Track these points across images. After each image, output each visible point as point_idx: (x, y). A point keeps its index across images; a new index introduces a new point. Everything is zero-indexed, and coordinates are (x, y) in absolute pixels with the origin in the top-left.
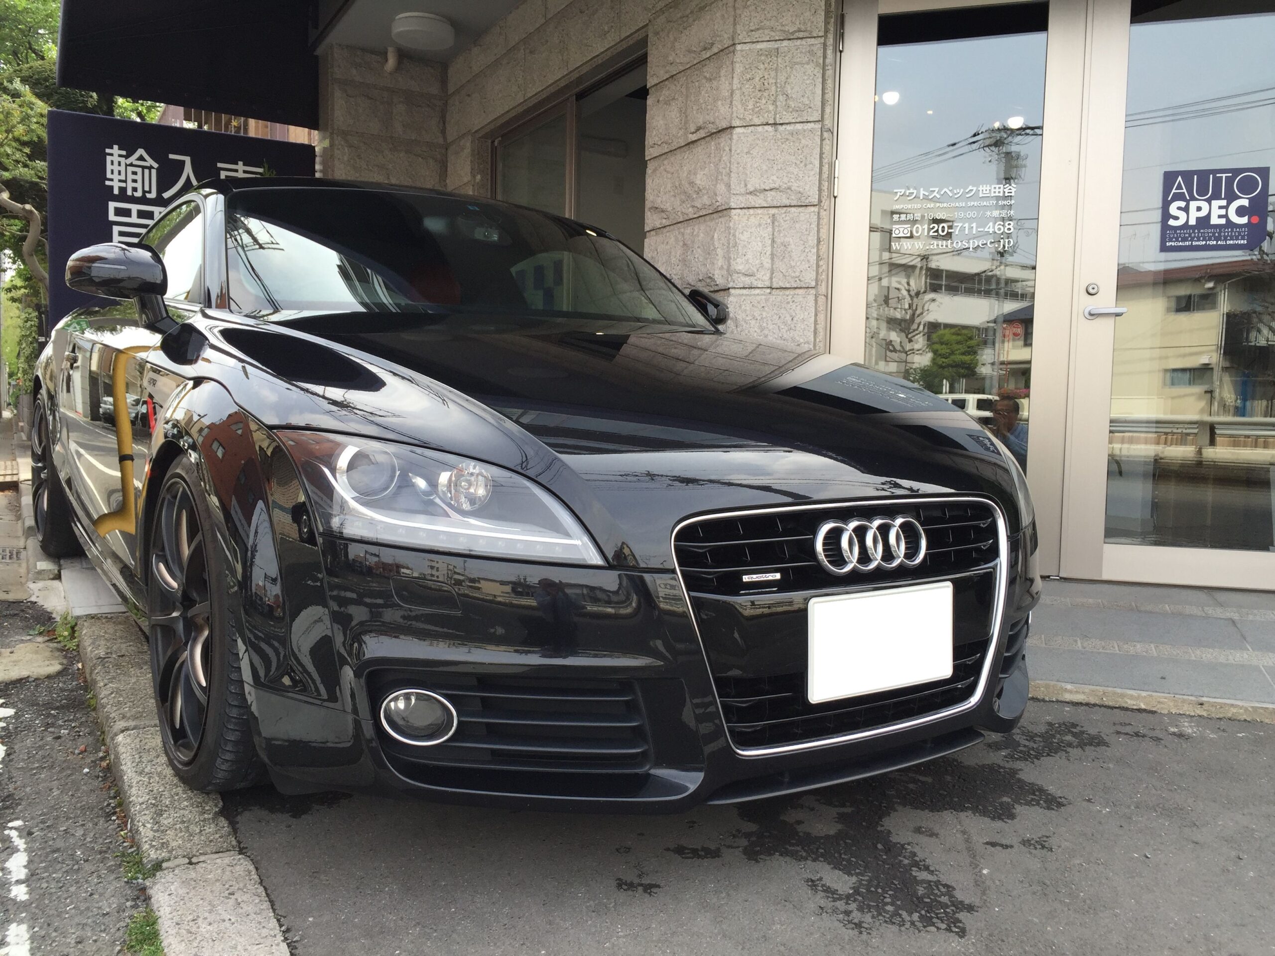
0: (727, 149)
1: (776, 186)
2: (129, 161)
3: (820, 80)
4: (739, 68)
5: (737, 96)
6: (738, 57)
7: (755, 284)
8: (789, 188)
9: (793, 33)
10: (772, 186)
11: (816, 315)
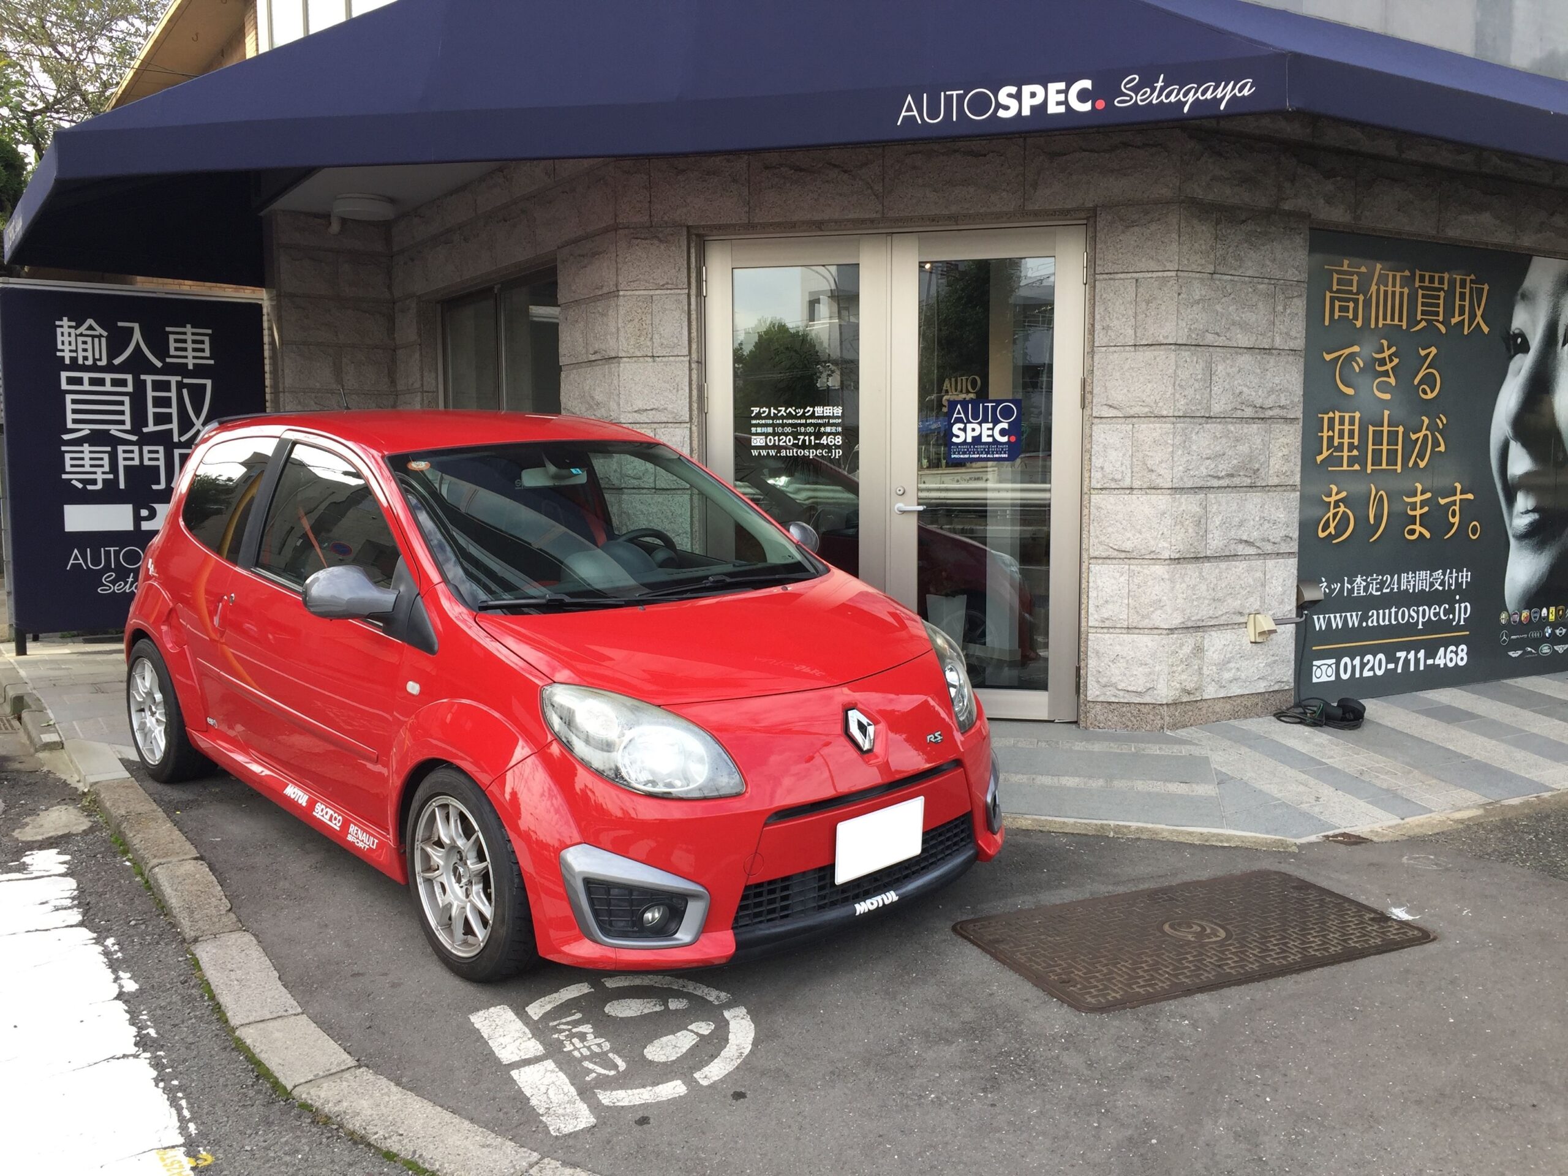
0: (616, 374)
1: (656, 407)
2: (78, 332)
3: (686, 323)
4: (622, 311)
5: (622, 333)
6: (621, 301)
7: (642, 485)
8: (666, 409)
9: (663, 285)
10: (652, 407)
11: (692, 510)
